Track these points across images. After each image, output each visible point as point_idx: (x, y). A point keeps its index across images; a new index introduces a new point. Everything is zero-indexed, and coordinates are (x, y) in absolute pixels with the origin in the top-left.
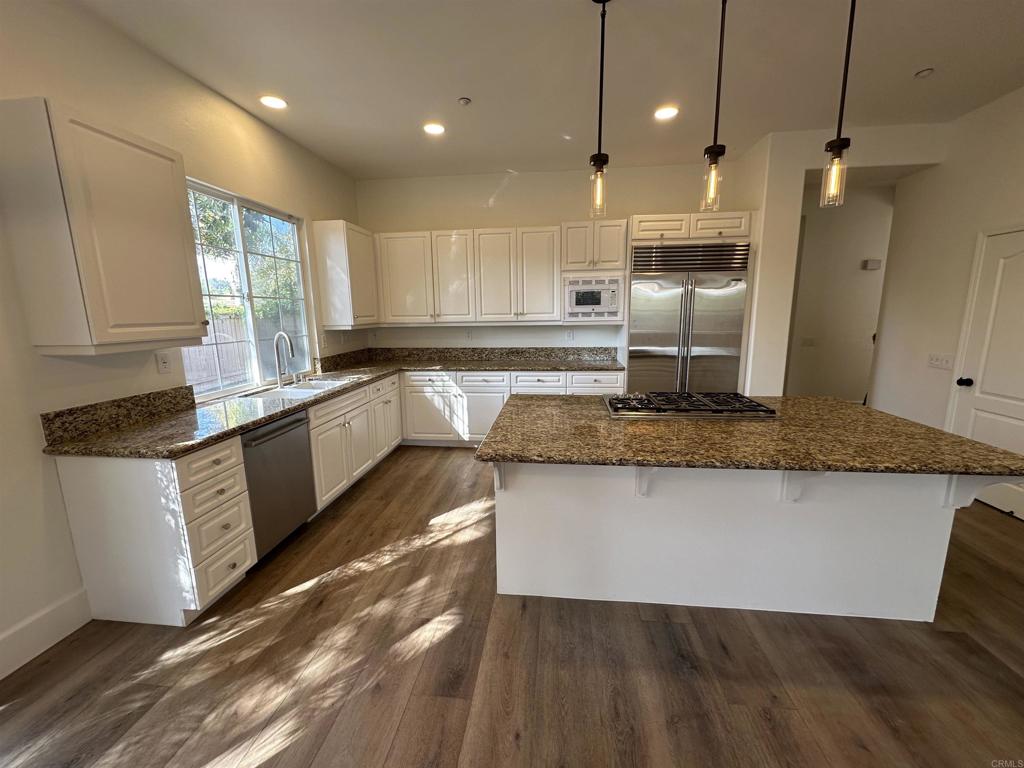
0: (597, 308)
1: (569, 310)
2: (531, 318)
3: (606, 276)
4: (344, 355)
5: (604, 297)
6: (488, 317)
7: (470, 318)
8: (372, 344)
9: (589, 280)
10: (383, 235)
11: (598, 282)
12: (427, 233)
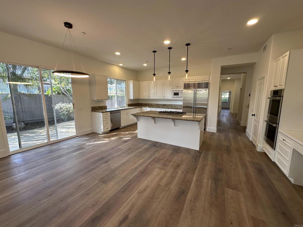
0: (178, 96)
1: (172, 96)
2: (166, 98)
3: (180, 89)
4: (133, 104)
5: (180, 94)
6: (158, 98)
7: (155, 98)
8: (139, 102)
9: (176, 90)
10: (141, 82)
11: (178, 91)
12: (148, 81)
